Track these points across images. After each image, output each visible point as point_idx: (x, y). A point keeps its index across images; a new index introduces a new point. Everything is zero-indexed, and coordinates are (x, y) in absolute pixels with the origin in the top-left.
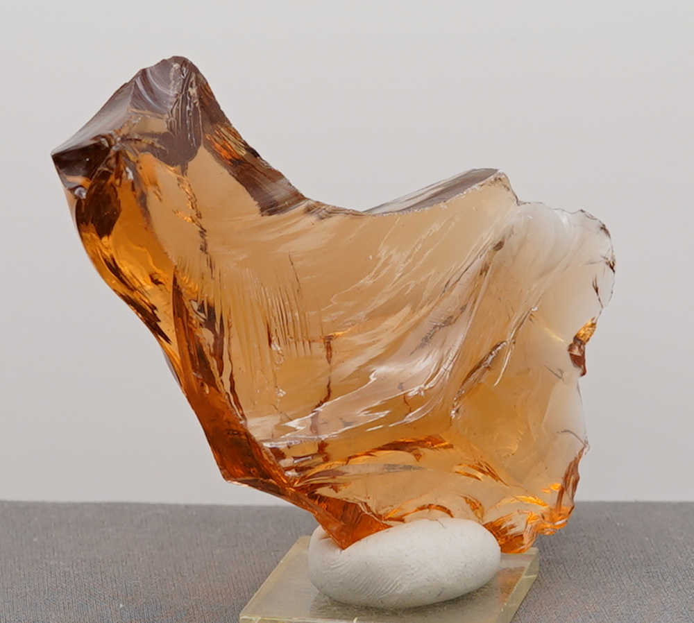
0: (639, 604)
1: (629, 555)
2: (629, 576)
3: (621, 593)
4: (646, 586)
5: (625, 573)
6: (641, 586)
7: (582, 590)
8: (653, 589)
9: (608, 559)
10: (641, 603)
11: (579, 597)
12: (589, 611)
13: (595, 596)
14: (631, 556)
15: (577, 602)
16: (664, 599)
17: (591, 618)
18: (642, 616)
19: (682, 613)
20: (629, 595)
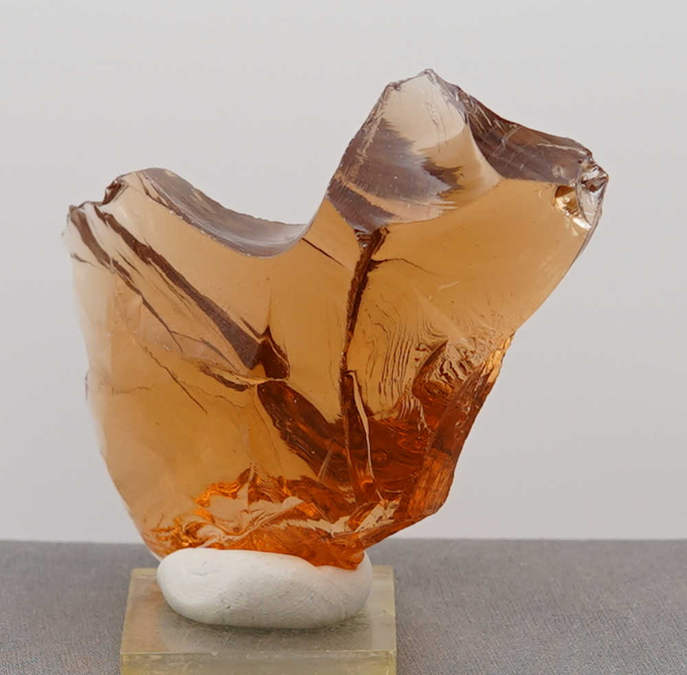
0: (544, 649)
1: (533, 597)
2: (534, 619)
3: (524, 637)
4: (551, 629)
5: (529, 616)
6: (546, 630)
7: (483, 634)
8: (559, 632)
9: (511, 602)
10: (546, 648)
11: (481, 642)
12: (491, 657)
13: (497, 641)
14: (536, 598)
15: (478, 647)
16: (571, 643)
17: (492, 663)
18: (547, 662)
19: (591, 658)
20: (533, 639)
